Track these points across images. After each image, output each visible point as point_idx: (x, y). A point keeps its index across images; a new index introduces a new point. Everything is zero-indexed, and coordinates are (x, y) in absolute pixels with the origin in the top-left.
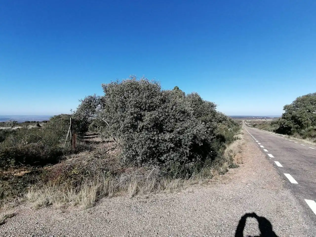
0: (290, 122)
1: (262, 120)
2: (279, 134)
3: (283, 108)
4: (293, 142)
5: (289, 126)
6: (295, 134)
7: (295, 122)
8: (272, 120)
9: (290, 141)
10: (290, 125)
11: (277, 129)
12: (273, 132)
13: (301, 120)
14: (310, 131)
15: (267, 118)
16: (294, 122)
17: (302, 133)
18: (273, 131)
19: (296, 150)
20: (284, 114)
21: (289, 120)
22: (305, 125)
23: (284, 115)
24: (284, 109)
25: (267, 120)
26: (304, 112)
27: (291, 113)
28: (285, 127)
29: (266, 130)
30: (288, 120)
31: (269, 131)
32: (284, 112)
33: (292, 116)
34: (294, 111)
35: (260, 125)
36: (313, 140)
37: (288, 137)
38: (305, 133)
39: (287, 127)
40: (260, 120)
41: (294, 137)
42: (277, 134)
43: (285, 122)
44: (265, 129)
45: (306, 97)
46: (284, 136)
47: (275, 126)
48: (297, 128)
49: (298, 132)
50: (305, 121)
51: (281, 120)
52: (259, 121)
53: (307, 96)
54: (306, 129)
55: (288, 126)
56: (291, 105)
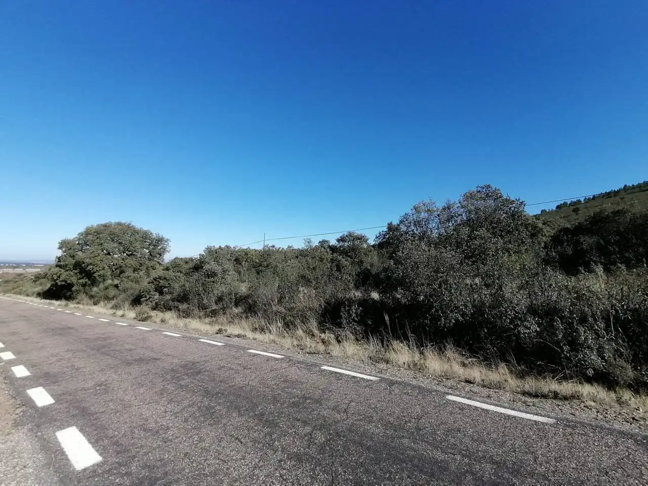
0: (72, 273)
1: (16, 270)
2: (48, 301)
3: (58, 246)
4: (72, 314)
5: (68, 282)
6: (79, 297)
7: (80, 273)
8: (39, 270)
9: (67, 313)
10: (71, 281)
11: (45, 290)
12: (37, 297)
13: (93, 268)
14: (107, 288)
15: (29, 265)
16: (78, 274)
17: (93, 293)
18: (37, 294)
19: (72, 331)
20: (60, 257)
21: (70, 270)
22: (99, 279)
23: (59, 259)
24: (60, 248)
25: (27, 270)
26: (99, 255)
27: (73, 257)
28: (59, 283)
29: (20, 293)
30: (67, 271)
31: (28, 296)
32: (59, 253)
33: (75, 261)
34: (80, 253)
35: (7, 282)
36: (110, 305)
37: (65, 306)
38: (98, 293)
39: (64, 284)
40: (11, 271)
41: (78, 303)
42: (43, 301)
43: (61, 274)
44: (19, 291)
45: (103, 228)
46: (56, 303)
47: (41, 284)
48: (84, 285)
49: (87, 293)
50: (100, 270)
51: (52, 270)
52: (7, 274)
53: (105, 226)
54: (102, 286)
55: (66, 282)
56: (74, 240)
